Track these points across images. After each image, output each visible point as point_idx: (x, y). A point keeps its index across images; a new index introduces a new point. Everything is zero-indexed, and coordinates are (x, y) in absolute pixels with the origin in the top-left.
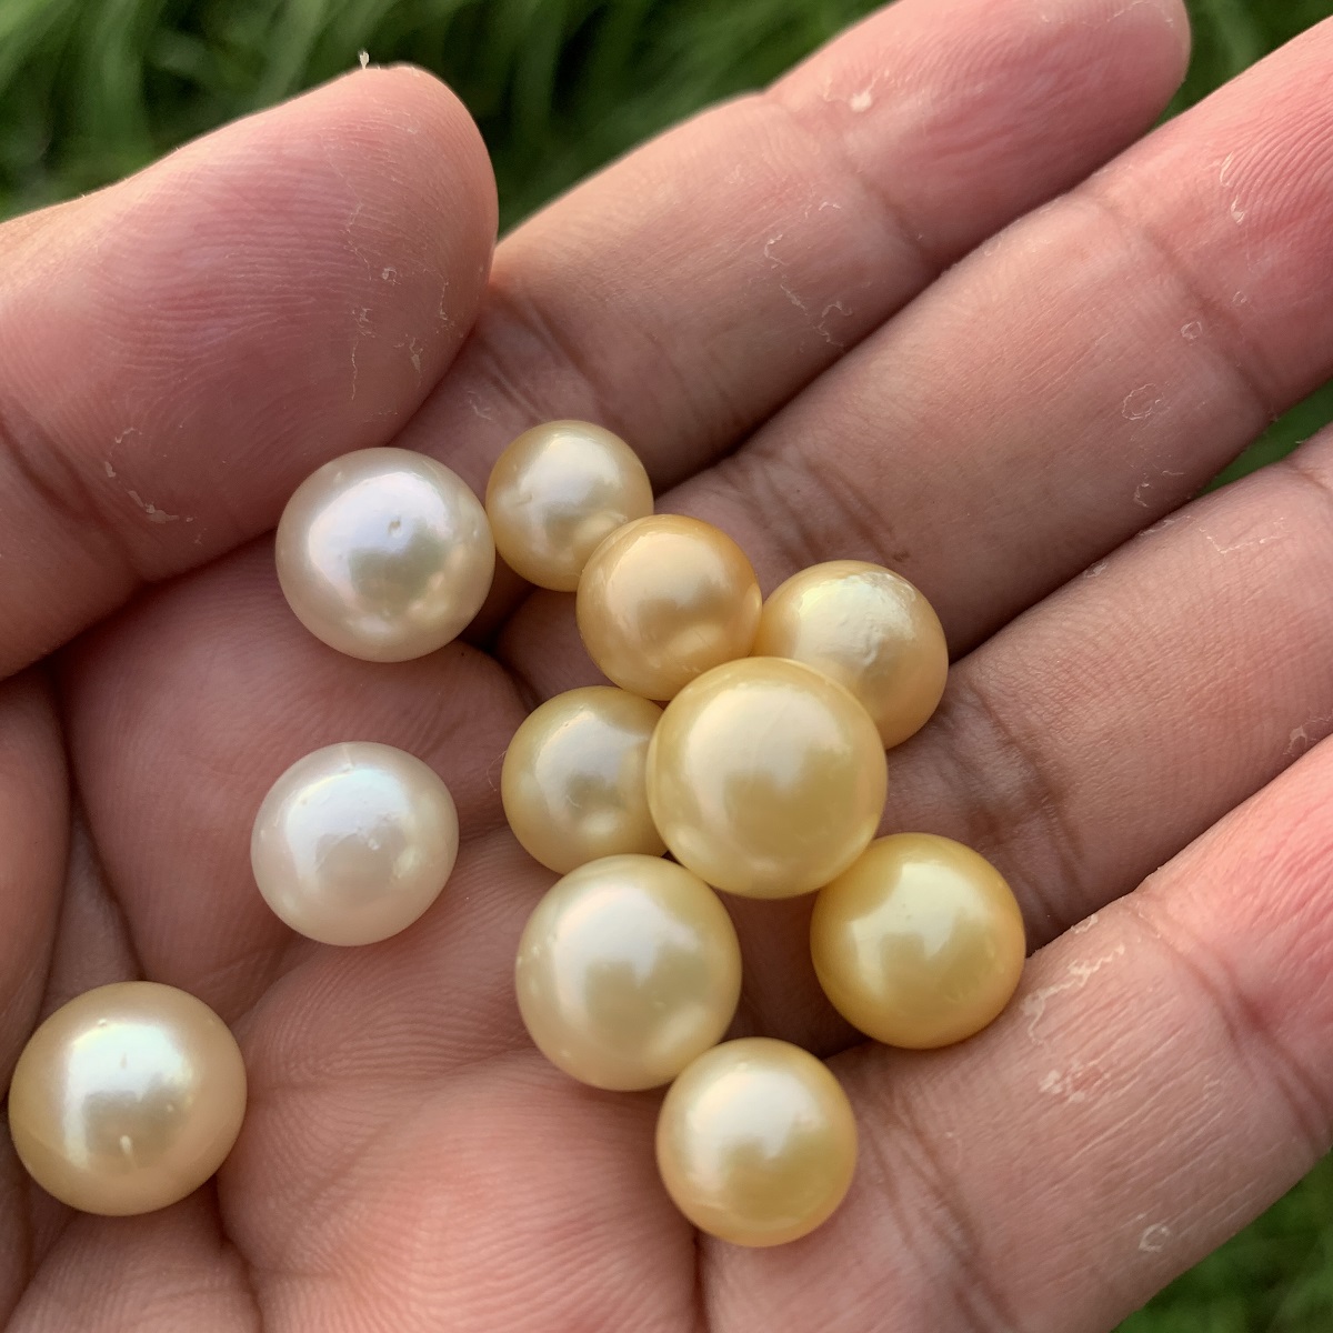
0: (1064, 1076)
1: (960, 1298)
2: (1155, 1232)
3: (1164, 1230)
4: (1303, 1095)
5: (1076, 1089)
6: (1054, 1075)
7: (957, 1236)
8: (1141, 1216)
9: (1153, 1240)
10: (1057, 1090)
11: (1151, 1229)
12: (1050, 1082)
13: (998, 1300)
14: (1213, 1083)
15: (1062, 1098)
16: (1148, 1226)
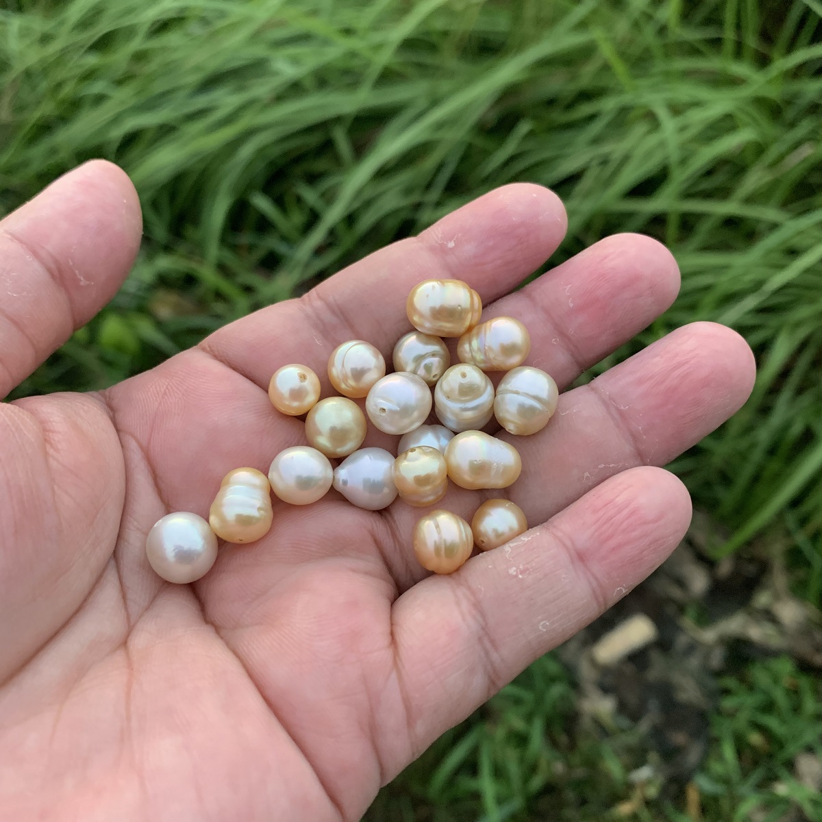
0: (517, 569)
1: (480, 639)
2: (544, 624)
3: (547, 624)
4: (595, 584)
5: (521, 574)
6: (514, 568)
7: (480, 619)
8: (539, 617)
9: (544, 626)
10: (515, 573)
11: (542, 623)
12: (512, 571)
13: (492, 642)
14: (565, 576)
15: (516, 576)
16: (542, 621)
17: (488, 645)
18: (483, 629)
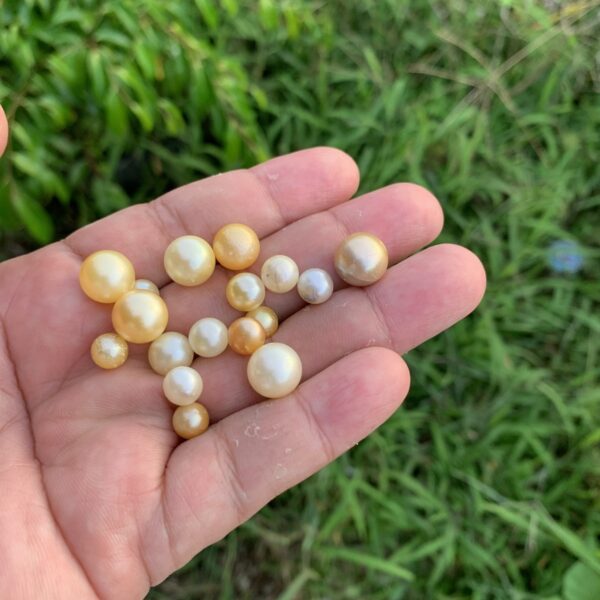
13: (241, 484)
17: (237, 485)
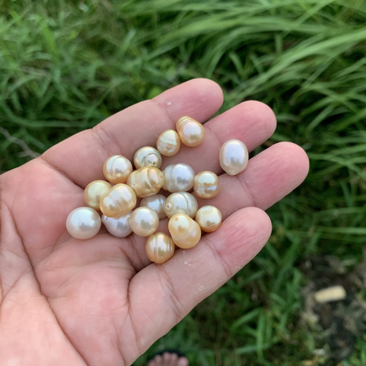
0: (188, 262)
1: (171, 297)
3: (203, 287)
4: (226, 266)
5: (190, 264)
7: (170, 287)
8: (199, 284)
9: (201, 288)
10: (187, 264)
11: (201, 286)
13: (177, 297)
14: (211, 263)
16: (201, 285)
17: (175, 299)
18: (172, 291)
